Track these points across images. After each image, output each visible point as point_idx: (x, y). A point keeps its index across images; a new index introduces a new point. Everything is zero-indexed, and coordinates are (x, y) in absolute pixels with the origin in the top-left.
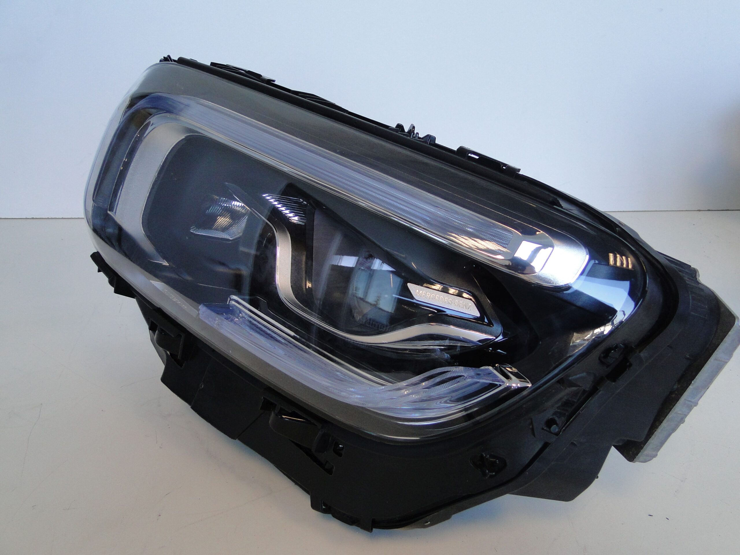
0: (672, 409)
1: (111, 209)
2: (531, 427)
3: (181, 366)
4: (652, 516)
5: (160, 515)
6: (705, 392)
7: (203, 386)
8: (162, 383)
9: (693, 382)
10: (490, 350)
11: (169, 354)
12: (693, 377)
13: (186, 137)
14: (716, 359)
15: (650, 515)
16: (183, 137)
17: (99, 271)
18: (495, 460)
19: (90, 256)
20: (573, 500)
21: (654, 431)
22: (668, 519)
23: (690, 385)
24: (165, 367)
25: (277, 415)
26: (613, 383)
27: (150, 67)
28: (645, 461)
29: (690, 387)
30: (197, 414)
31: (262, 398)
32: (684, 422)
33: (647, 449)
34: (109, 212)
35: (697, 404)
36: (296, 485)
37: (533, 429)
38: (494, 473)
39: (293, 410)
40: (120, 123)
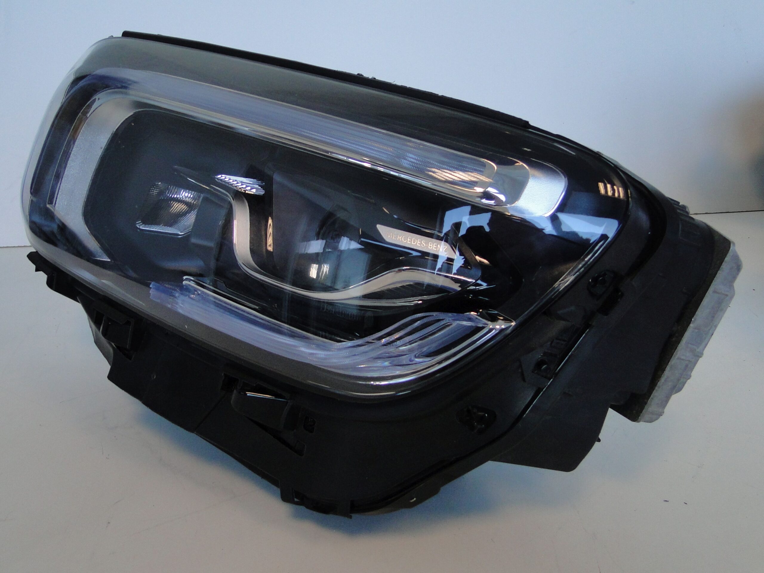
0: (674, 354)
1: (51, 202)
2: (520, 370)
3: (130, 359)
4: (668, 501)
5: (109, 523)
6: (709, 340)
7: (155, 377)
8: (109, 381)
9: (693, 320)
10: (470, 296)
11: (116, 348)
12: (693, 313)
13: (135, 113)
14: (715, 292)
15: (665, 500)
16: (131, 114)
17: (37, 270)
18: (483, 413)
19: (26, 256)
20: (574, 469)
21: (657, 381)
22: (686, 504)
23: (690, 323)
24: (111, 368)
25: (240, 393)
26: (606, 317)
27: (95, 44)
28: (651, 421)
29: (691, 325)
30: (149, 409)
31: (223, 374)
32: (691, 377)
33: (652, 406)
34: (48, 206)
35: (702, 354)
36: (263, 479)
37: (522, 374)
38: (483, 426)
39: (258, 383)
40: (62, 103)
